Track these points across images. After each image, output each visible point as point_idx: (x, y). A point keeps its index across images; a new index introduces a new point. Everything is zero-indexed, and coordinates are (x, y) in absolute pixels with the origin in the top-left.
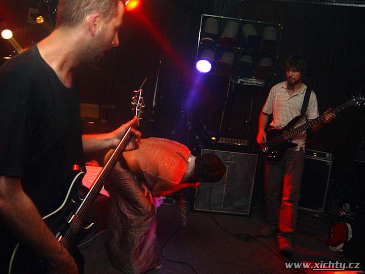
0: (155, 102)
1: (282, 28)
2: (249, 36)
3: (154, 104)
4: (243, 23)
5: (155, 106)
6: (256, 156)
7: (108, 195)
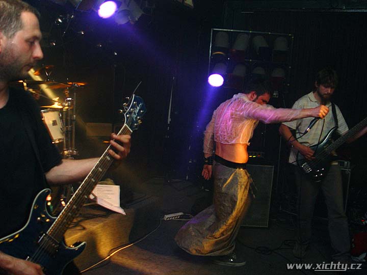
0: (170, 118)
1: (293, 37)
2: (260, 48)
3: (169, 120)
4: (253, 35)
5: (170, 122)
6: (272, 167)
7: (124, 213)
